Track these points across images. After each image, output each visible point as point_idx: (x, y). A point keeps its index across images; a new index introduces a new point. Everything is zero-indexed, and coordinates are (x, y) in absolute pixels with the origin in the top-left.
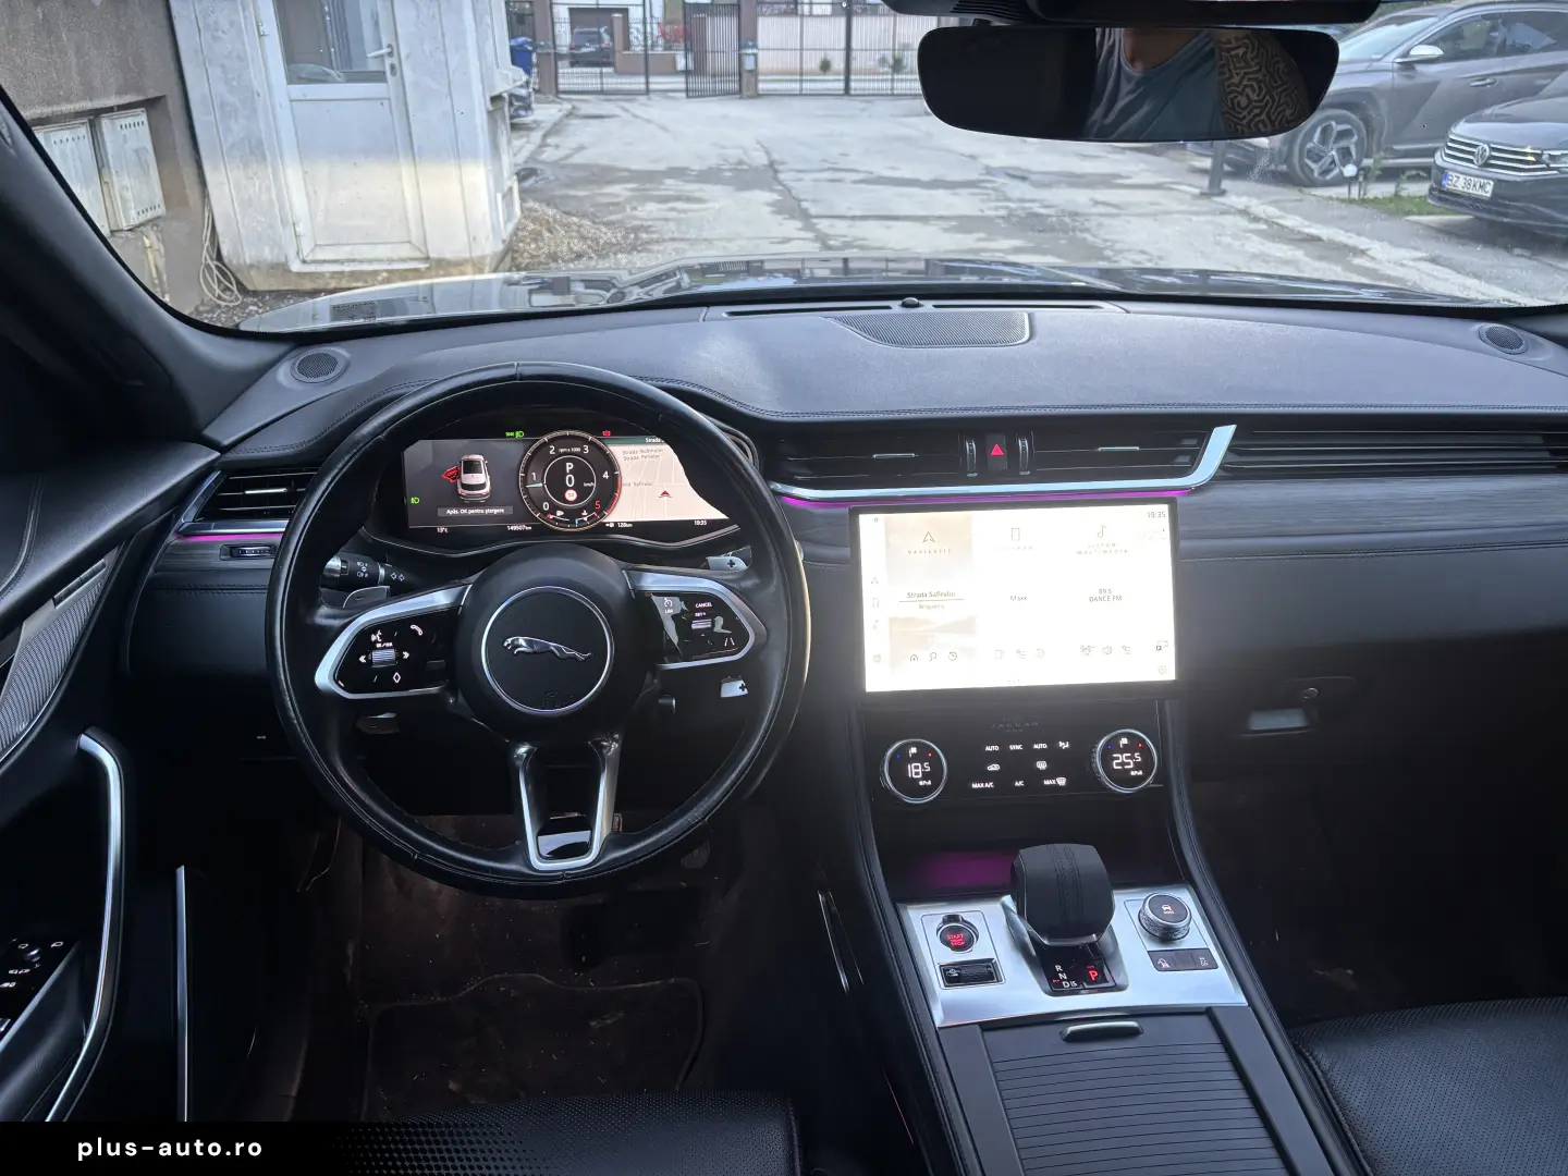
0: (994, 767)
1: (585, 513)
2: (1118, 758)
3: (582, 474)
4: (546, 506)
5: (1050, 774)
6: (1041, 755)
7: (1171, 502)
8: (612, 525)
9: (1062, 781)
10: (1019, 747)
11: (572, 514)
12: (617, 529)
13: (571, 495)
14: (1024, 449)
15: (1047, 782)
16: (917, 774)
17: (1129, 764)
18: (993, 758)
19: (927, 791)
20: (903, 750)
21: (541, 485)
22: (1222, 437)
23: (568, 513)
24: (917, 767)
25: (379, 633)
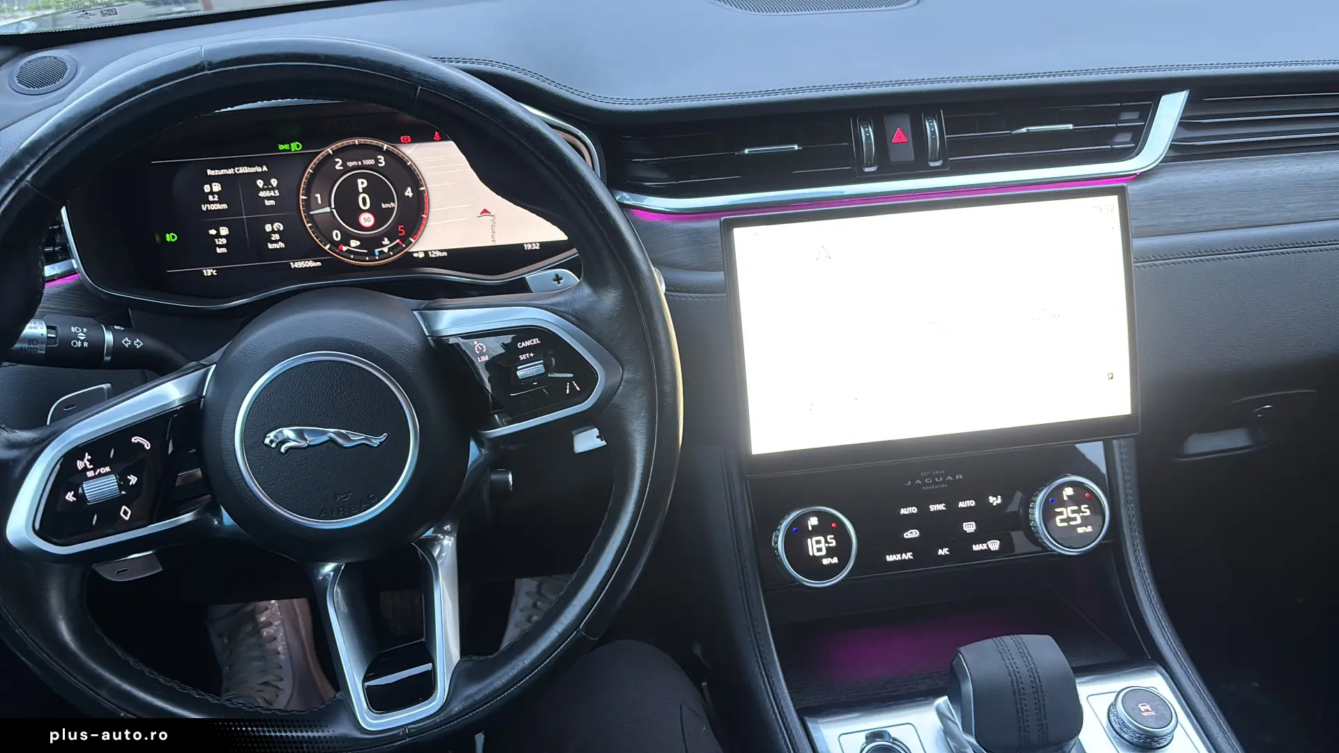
0: (912, 534)
1: (386, 241)
2: (1061, 513)
3: (378, 193)
4: (337, 236)
5: (979, 537)
6: (968, 515)
7: (1121, 192)
8: (421, 255)
9: (994, 545)
10: (941, 507)
11: (370, 243)
12: (428, 260)
13: (367, 220)
14: (933, 133)
15: (976, 548)
16: (819, 550)
17: (1075, 519)
18: (910, 522)
19: (833, 571)
20: (801, 522)
21: (328, 209)
22: (1171, 107)
23: (365, 242)
24: (818, 542)
25: (87, 457)
